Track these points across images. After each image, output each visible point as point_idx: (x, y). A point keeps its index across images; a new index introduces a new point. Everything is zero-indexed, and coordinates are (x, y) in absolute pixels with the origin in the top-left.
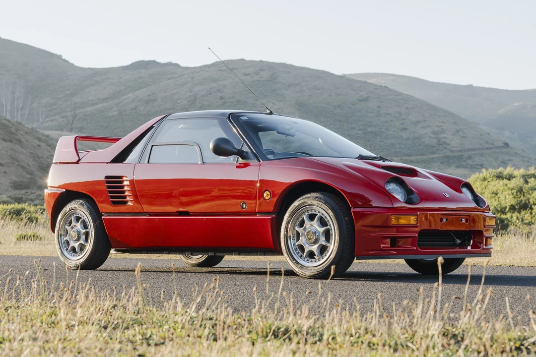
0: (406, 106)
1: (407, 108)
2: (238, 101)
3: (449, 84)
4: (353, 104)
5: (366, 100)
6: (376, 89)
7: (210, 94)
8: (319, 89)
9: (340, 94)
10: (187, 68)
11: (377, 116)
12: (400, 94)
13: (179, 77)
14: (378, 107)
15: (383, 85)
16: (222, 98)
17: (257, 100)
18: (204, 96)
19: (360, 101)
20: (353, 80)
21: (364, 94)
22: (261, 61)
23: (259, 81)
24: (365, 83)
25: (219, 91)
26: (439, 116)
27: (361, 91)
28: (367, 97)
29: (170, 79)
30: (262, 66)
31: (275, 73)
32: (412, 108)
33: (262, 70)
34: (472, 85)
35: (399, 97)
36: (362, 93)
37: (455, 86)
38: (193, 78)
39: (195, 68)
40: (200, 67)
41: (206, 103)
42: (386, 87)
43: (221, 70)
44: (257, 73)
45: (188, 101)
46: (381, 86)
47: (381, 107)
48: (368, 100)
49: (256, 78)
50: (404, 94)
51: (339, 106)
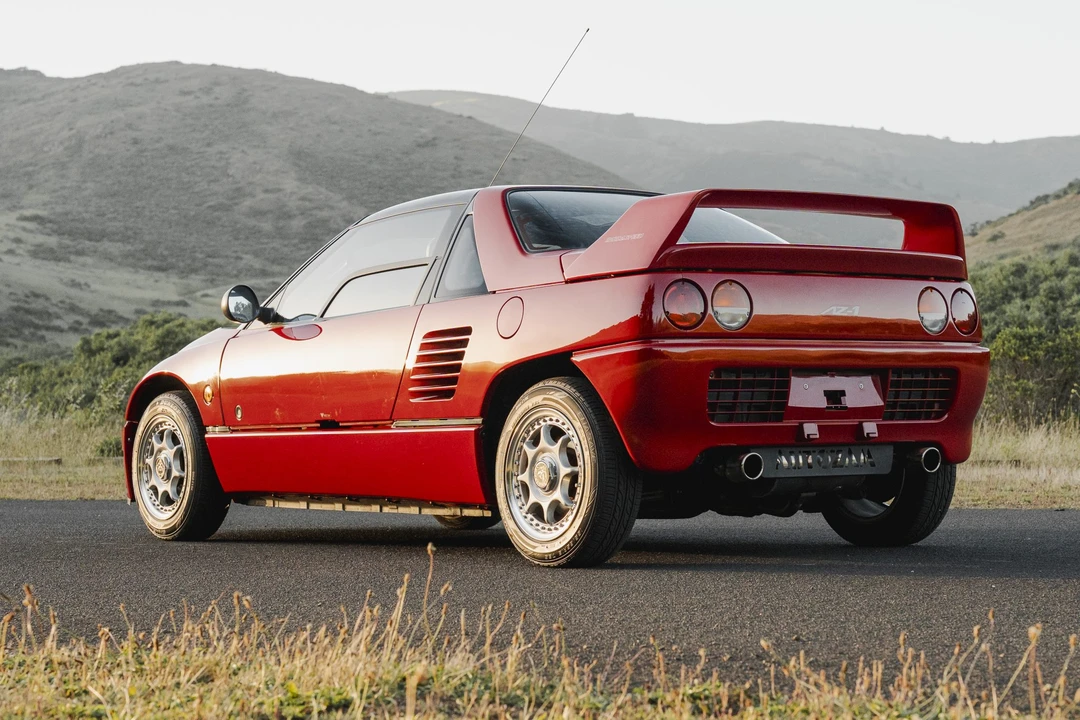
0: (513, 155)
1: (514, 159)
2: (171, 148)
3: (586, 112)
4: (406, 153)
5: (431, 143)
6: (451, 122)
7: (111, 133)
8: (335, 123)
9: (379, 133)
10: (60, 80)
11: (453, 177)
12: (500, 132)
13: (43, 97)
14: (456, 158)
15: (466, 114)
16: (135, 142)
17: (209, 145)
18: (98, 137)
19: (419, 146)
20: (405, 105)
21: (427, 132)
22: (214, 65)
23: (211, 106)
24: (430, 109)
25: (130, 126)
26: (577, 176)
27: (421, 127)
28: (434, 139)
29: (24, 102)
30: (215, 76)
31: (244, 90)
32: (524, 160)
33: (217, 84)
34: (632, 115)
35: (496, 138)
36: (423, 131)
37: (600, 117)
38: (75, 100)
39: (76, 79)
40: (89, 79)
41: (105, 152)
42: (470, 118)
43: (132, 84)
44: (208, 91)
45: (66, 149)
46: (461, 116)
47: (462, 159)
48: (434, 145)
49: (205, 100)
50: (509, 133)
51: (377, 157)
